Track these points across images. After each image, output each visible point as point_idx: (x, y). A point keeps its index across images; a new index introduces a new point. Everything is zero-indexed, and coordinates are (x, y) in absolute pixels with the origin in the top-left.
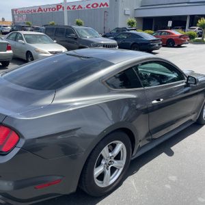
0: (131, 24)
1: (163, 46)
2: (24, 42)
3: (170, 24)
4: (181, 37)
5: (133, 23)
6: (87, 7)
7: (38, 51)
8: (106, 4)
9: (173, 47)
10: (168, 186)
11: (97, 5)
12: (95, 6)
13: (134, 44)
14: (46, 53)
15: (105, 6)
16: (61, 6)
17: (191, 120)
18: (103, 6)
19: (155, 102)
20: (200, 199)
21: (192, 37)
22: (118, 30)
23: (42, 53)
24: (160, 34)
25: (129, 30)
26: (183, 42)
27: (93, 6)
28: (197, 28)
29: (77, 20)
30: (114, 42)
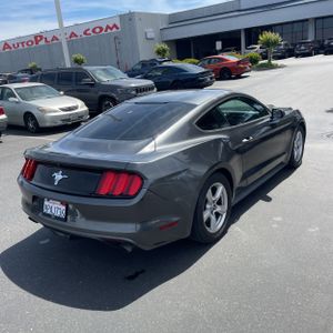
0: (161, 52)
1: (218, 79)
2: (18, 99)
3: (219, 45)
4: (239, 62)
5: (164, 51)
6: (85, 33)
7: (43, 111)
8: (115, 26)
9: (230, 78)
10: (275, 226)
11: (101, 29)
12: (98, 30)
13: (174, 82)
14: (55, 111)
15: (114, 30)
16: (41, 37)
17: (282, 163)
18: (111, 29)
19: (245, 140)
20: (310, 230)
21: (254, 61)
22: (144, 64)
23: (51, 112)
24: (209, 62)
25: (161, 62)
26: (244, 70)
27: (94, 31)
28: (258, 46)
29: (74, 56)
30: (149, 82)
